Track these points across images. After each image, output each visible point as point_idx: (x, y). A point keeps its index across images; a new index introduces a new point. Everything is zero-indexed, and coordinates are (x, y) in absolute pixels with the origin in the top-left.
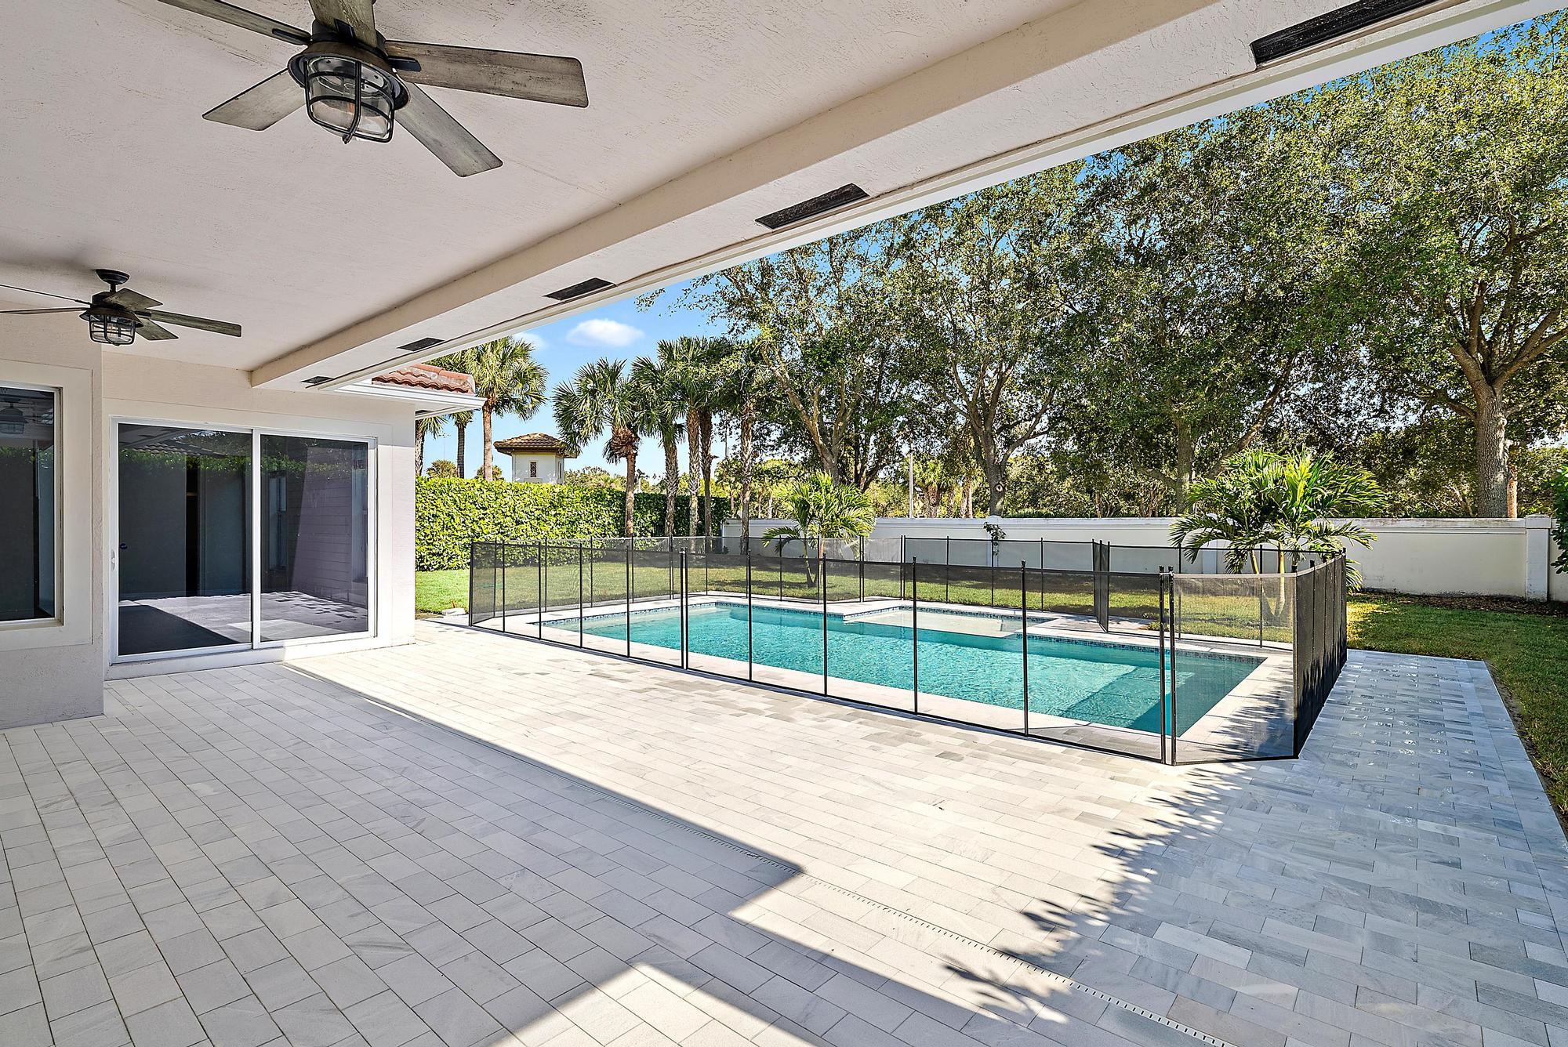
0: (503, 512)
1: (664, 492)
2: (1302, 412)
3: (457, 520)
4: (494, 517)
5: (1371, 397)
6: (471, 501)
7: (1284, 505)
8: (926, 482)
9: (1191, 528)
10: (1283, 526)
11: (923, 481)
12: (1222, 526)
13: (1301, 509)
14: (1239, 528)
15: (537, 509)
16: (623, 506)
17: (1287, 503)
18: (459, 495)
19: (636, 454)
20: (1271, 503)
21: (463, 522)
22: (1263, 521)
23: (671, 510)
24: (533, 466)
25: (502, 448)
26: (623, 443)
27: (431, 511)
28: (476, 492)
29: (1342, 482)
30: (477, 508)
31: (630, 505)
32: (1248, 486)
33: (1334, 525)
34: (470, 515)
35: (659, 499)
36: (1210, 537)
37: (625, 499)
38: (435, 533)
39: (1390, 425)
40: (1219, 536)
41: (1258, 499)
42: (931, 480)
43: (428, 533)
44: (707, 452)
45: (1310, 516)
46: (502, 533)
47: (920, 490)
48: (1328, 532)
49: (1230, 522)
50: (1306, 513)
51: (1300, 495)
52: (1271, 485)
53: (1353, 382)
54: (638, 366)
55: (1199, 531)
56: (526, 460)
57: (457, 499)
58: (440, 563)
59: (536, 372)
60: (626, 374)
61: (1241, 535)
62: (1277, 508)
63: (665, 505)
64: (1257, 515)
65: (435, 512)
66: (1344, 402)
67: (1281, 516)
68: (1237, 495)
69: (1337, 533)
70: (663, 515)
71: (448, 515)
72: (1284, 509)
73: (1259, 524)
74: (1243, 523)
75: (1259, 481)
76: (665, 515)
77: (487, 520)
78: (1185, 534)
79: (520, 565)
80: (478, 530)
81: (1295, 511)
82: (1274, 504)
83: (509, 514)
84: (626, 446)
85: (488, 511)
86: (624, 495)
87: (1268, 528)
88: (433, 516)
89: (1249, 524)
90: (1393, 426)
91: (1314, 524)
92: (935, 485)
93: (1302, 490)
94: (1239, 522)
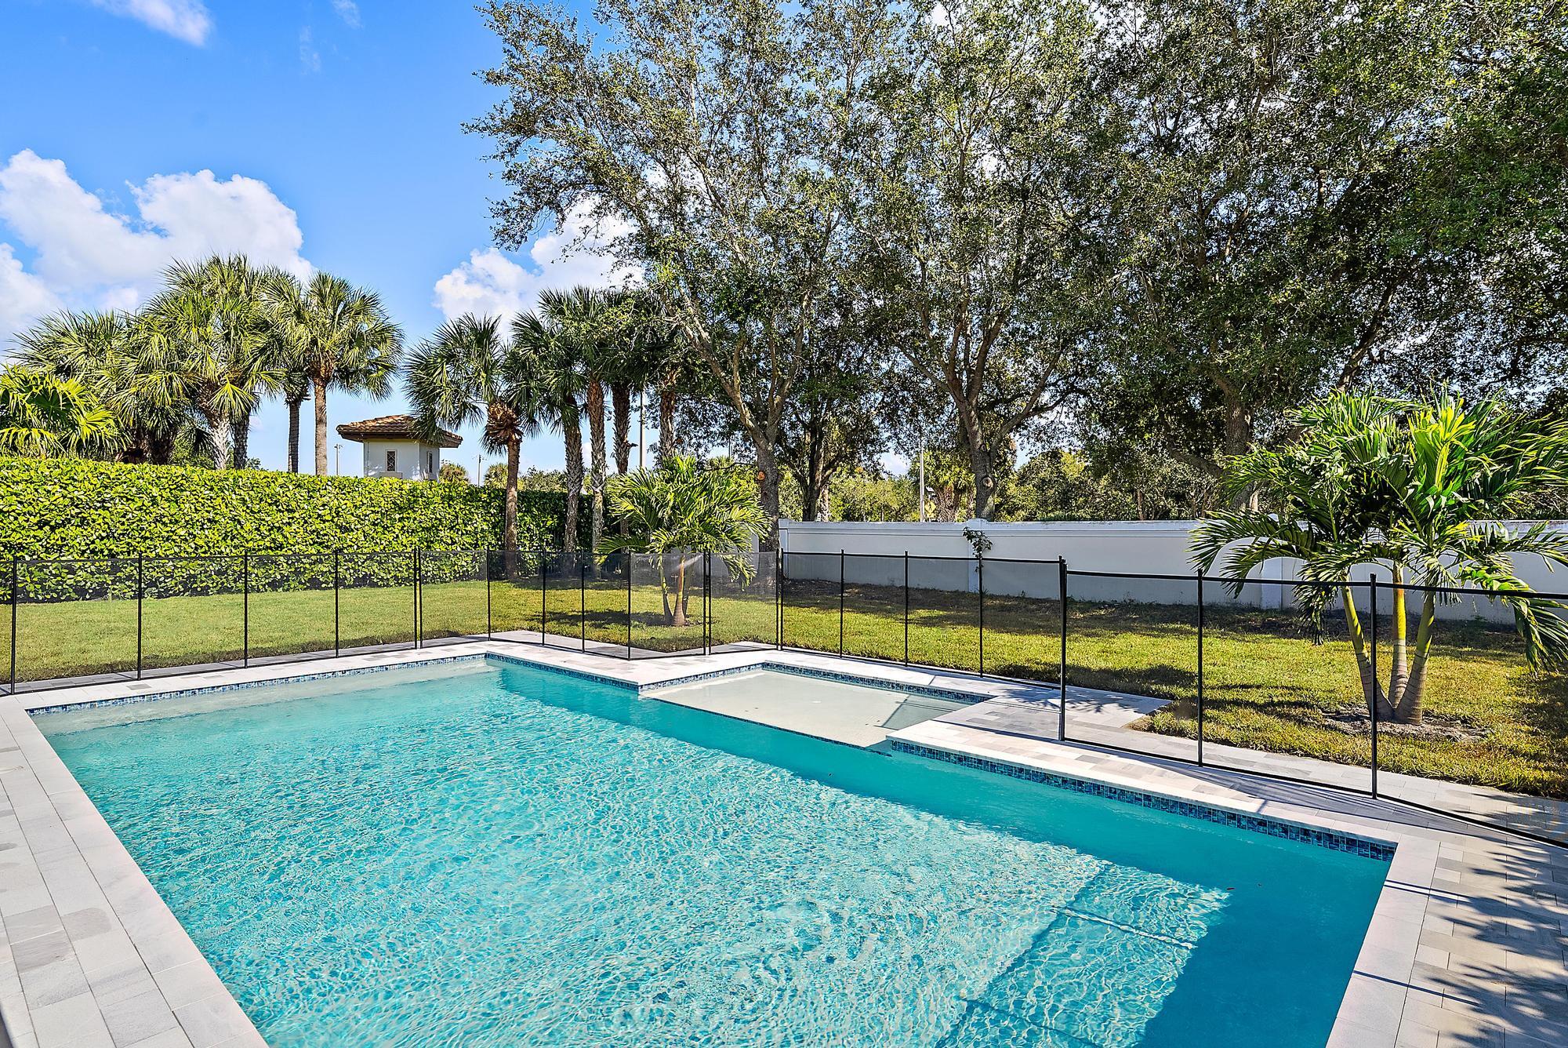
0: (319, 515)
1: (565, 491)
2: (1399, 377)
3: (248, 526)
4: (306, 522)
5: (1496, 353)
6: (269, 501)
7: (1411, 491)
8: (941, 481)
9: (1230, 537)
10: (1404, 534)
11: (937, 480)
12: (1288, 533)
13: (1444, 499)
14: (1320, 537)
15: (373, 512)
16: (502, 509)
17: (1415, 487)
18: (251, 493)
19: (520, 441)
20: (1384, 488)
21: (257, 529)
22: (1365, 523)
23: (572, 513)
24: (391, 456)
25: (348, 433)
26: (499, 425)
27: (206, 514)
28: (278, 489)
29: (1525, 446)
30: (280, 511)
31: (511, 506)
32: (1338, 455)
33: (1507, 531)
34: (267, 519)
35: (559, 500)
36: (1265, 552)
37: (504, 500)
38: (211, 545)
39: (1527, 389)
40: (1281, 551)
41: (1357, 481)
42: (946, 478)
43: (201, 543)
44: (622, 439)
45: (1459, 514)
46: (320, 544)
47: (931, 490)
48: (1496, 544)
49: (1303, 525)
50: (1453, 506)
51: (1440, 473)
52: (1383, 454)
53: (1469, 334)
54: (520, 325)
55: (1247, 542)
56: (382, 448)
57: (247, 498)
58: (223, 583)
59: (384, 334)
60: (505, 337)
61: (1323, 549)
62: (1395, 497)
63: (566, 506)
64: (1353, 512)
65: (211, 515)
66: (1459, 361)
67: (1402, 512)
68: (1317, 470)
69: (1514, 546)
70: (563, 518)
71: (233, 519)
72: (1410, 500)
73: (1360, 530)
74: (1328, 529)
75: (1359, 444)
76: (566, 519)
77: (294, 527)
78: (1219, 547)
79: (350, 587)
80: (281, 539)
81: (1432, 504)
82: (1389, 491)
83: (328, 518)
84: (505, 429)
85: (296, 515)
86: (505, 492)
87: (1374, 536)
88: (209, 520)
89: (1338, 530)
90: (1531, 391)
91: (1467, 530)
92: (951, 483)
93: (1445, 462)
94: (1320, 525)
